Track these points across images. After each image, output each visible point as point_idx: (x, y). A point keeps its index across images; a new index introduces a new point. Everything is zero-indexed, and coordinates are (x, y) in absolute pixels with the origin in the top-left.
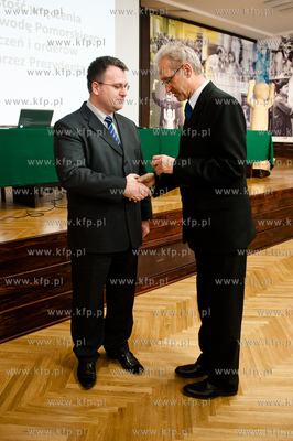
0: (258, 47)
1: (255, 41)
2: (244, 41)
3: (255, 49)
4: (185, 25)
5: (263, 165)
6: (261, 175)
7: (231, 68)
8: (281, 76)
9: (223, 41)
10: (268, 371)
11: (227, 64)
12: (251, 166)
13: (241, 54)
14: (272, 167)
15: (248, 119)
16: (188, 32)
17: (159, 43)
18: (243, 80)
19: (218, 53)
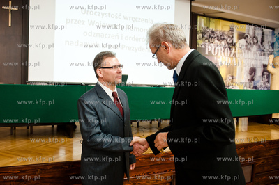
0: (276, 33)
1: (273, 29)
2: (265, 30)
3: (273, 34)
4: (221, 21)
9: (249, 30)
13: (262, 38)
15: (269, 82)
16: (223, 26)
17: (203, 33)
18: (264, 54)
19: (245, 37)
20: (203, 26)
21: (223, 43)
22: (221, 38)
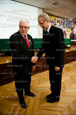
0: (68, 21)
2: (65, 20)
3: (67, 21)
4: (52, 16)
5: (69, 46)
6: (68, 48)
7: (62, 25)
9: (60, 20)
10: (71, 86)
12: (66, 46)
13: (64, 22)
14: (71, 46)
15: (65, 36)
16: (53, 18)
18: (64, 28)
19: (59, 22)
21: (53, 24)
22: (52, 22)
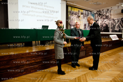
1: (91, 12)
2: (89, 12)
8: (97, 19)
9: (84, 12)
11: (85, 17)
13: (88, 14)
16: (76, 10)
17: (70, 12)
19: (83, 14)
20: (70, 10)
21: (76, 16)
22: (76, 14)
